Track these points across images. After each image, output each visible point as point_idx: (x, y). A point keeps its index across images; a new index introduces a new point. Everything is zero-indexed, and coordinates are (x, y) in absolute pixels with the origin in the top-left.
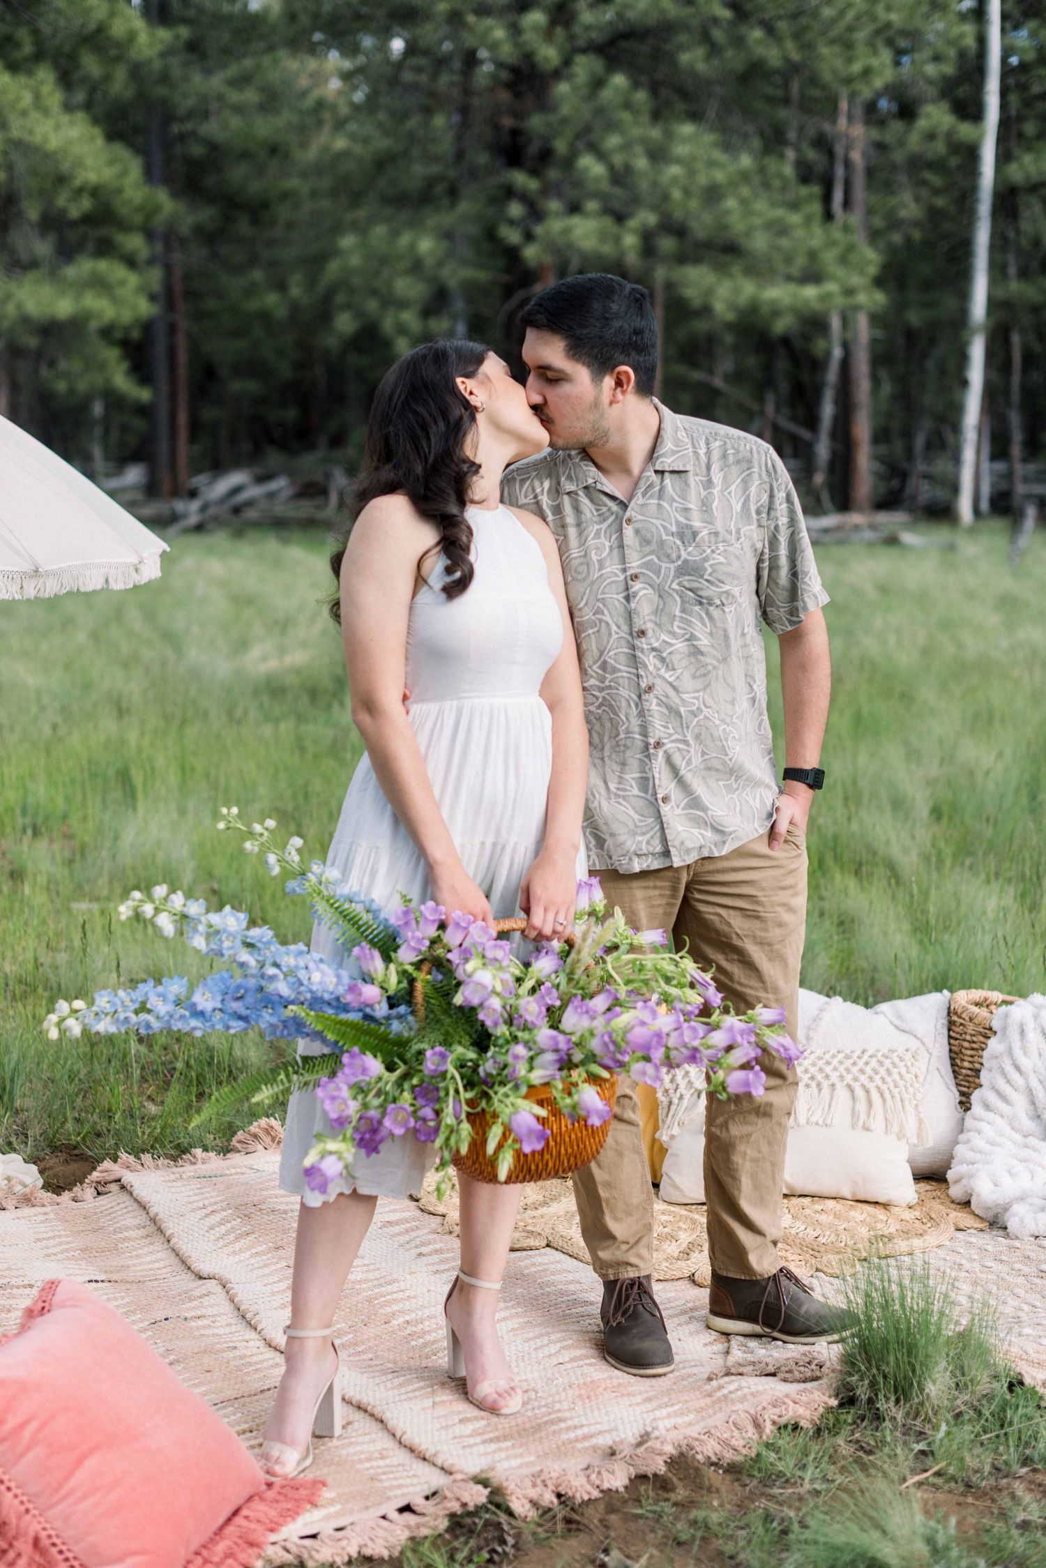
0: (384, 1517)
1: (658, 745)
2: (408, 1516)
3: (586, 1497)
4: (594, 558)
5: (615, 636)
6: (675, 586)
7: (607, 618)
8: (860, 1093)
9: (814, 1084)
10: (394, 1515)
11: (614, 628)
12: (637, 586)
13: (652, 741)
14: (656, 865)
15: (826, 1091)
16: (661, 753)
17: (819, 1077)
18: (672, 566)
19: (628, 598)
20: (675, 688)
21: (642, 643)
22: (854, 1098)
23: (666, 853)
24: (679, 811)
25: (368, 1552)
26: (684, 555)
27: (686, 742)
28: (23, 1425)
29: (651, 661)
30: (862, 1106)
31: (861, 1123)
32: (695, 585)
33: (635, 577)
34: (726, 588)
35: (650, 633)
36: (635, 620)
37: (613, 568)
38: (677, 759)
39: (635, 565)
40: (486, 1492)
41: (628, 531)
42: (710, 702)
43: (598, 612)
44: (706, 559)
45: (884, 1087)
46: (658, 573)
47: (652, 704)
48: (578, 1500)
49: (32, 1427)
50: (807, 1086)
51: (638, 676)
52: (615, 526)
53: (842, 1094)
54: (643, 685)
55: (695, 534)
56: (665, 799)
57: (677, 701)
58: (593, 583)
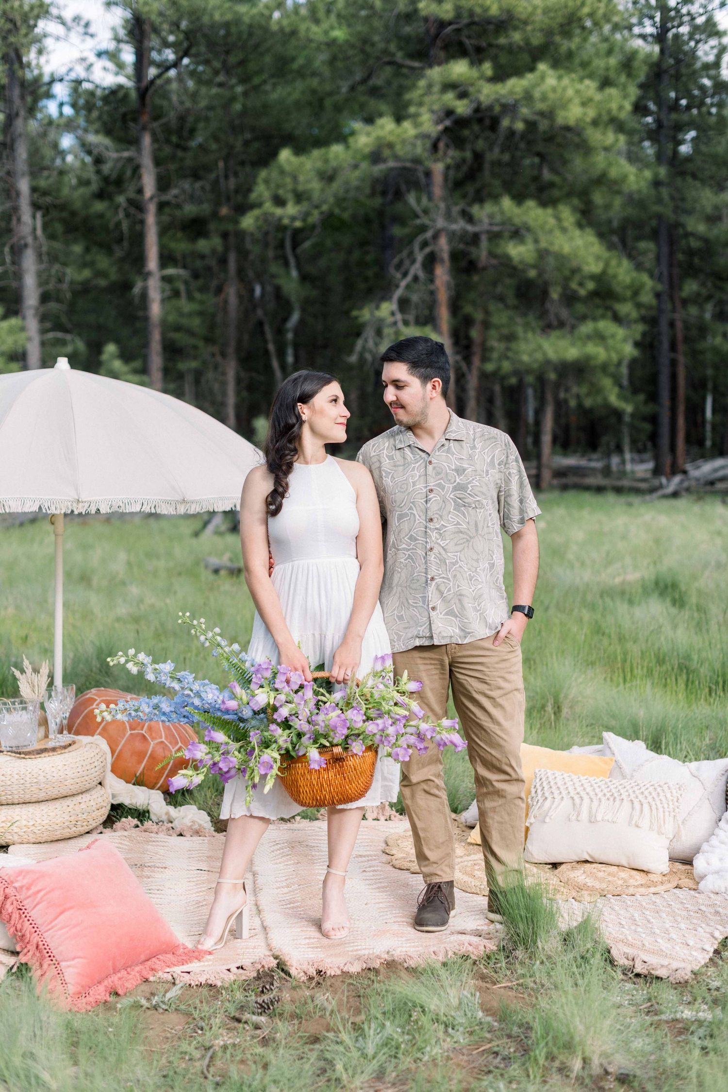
0: (229, 970)
1: (432, 579)
2: (240, 971)
3: (333, 974)
4: (411, 481)
5: (417, 522)
6: (452, 496)
7: (415, 512)
8: (637, 805)
9: (612, 799)
10: (234, 970)
11: (417, 517)
12: (431, 496)
13: (429, 577)
14: (427, 643)
15: (618, 802)
16: (434, 583)
17: (616, 795)
18: (451, 486)
19: (426, 502)
20: (444, 550)
21: (431, 525)
22: (633, 808)
23: (431, 637)
24: (441, 616)
25: (210, 982)
26: (458, 480)
27: (448, 579)
28: (39, 891)
29: (434, 535)
30: (637, 812)
31: (633, 822)
32: (461, 496)
33: (431, 491)
34: (478, 499)
35: (435, 520)
36: (429, 513)
37: (420, 485)
38: (442, 588)
39: (431, 485)
40: (276, 962)
41: (430, 467)
42: (463, 558)
43: (411, 508)
44: (469, 483)
45: (653, 803)
46: (443, 489)
47: (432, 557)
48: (328, 973)
49: (42, 893)
50: (608, 799)
51: (426, 542)
52: (423, 465)
53: (627, 804)
54: (428, 547)
55: (464, 470)
56: (433, 609)
57: (445, 557)
58: (409, 494)
